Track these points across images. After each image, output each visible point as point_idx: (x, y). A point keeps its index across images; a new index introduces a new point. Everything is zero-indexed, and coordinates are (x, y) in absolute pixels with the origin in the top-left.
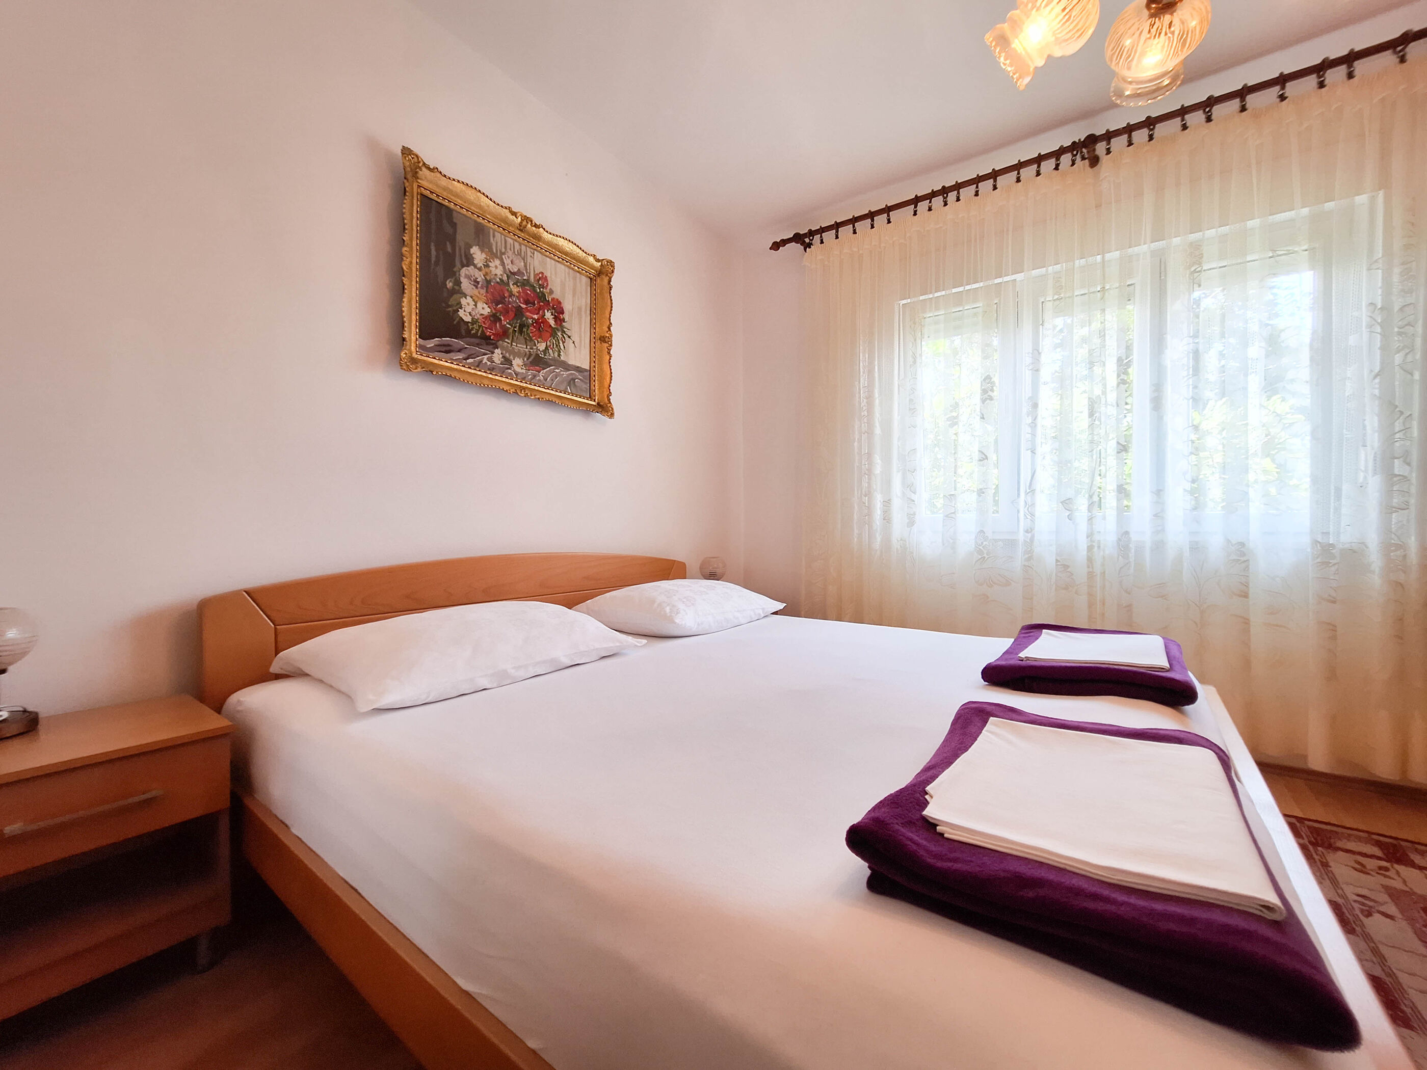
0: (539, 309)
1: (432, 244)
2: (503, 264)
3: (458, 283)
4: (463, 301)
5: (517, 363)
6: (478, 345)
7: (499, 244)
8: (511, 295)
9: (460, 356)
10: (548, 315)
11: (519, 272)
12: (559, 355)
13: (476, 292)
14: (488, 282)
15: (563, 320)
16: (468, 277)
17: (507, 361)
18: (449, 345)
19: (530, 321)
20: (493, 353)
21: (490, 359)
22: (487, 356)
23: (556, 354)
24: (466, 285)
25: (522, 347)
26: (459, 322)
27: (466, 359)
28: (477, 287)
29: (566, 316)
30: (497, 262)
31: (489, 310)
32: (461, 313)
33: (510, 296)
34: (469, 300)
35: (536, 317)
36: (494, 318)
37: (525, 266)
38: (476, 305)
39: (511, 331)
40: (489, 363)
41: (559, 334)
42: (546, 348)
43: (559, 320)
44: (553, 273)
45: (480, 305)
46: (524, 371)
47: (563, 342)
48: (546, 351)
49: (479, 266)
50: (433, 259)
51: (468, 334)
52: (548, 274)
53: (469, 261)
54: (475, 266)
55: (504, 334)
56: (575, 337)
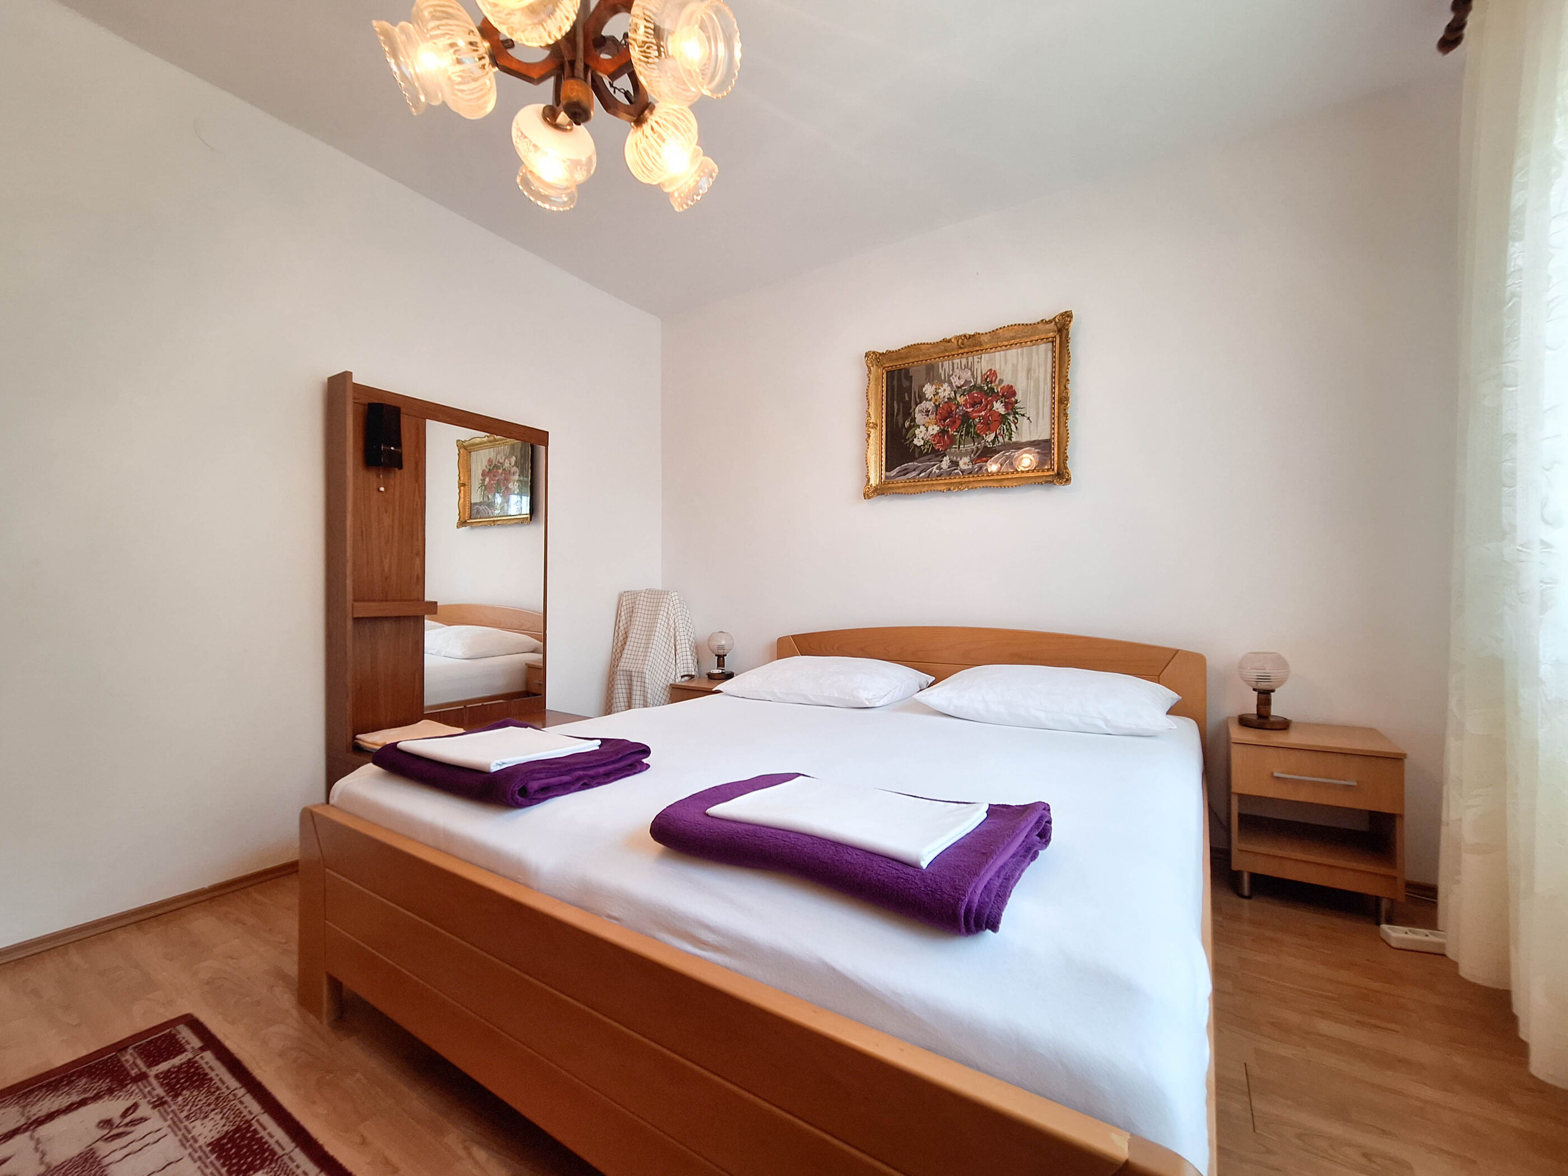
0: (986, 405)
1: (895, 402)
2: (950, 384)
3: (914, 420)
4: (917, 432)
5: (964, 463)
6: (929, 460)
7: (947, 370)
8: (958, 405)
9: (914, 474)
10: (999, 407)
11: (967, 382)
12: (1010, 439)
13: (927, 419)
14: (937, 406)
15: (1016, 402)
16: (921, 411)
17: (955, 464)
18: (906, 469)
19: (977, 420)
20: (941, 461)
21: (940, 468)
22: (935, 467)
23: (1006, 439)
24: (919, 418)
25: (971, 446)
26: (914, 450)
27: (919, 475)
28: (928, 415)
29: (1019, 397)
30: (946, 385)
31: (938, 428)
32: (916, 442)
33: (957, 408)
34: (922, 428)
35: (983, 413)
36: (943, 432)
37: (972, 374)
38: (927, 430)
39: (958, 437)
40: (937, 471)
41: (1011, 418)
42: (996, 437)
43: (1011, 406)
44: (1003, 362)
45: (930, 428)
46: (970, 467)
47: (1015, 424)
48: (993, 442)
49: (930, 398)
50: (895, 413)
51: (921, 454)
52: (997, 368)
53: (922, 397)
54: (927, 400)
55: (952, 440)
56: (1031, 412)
